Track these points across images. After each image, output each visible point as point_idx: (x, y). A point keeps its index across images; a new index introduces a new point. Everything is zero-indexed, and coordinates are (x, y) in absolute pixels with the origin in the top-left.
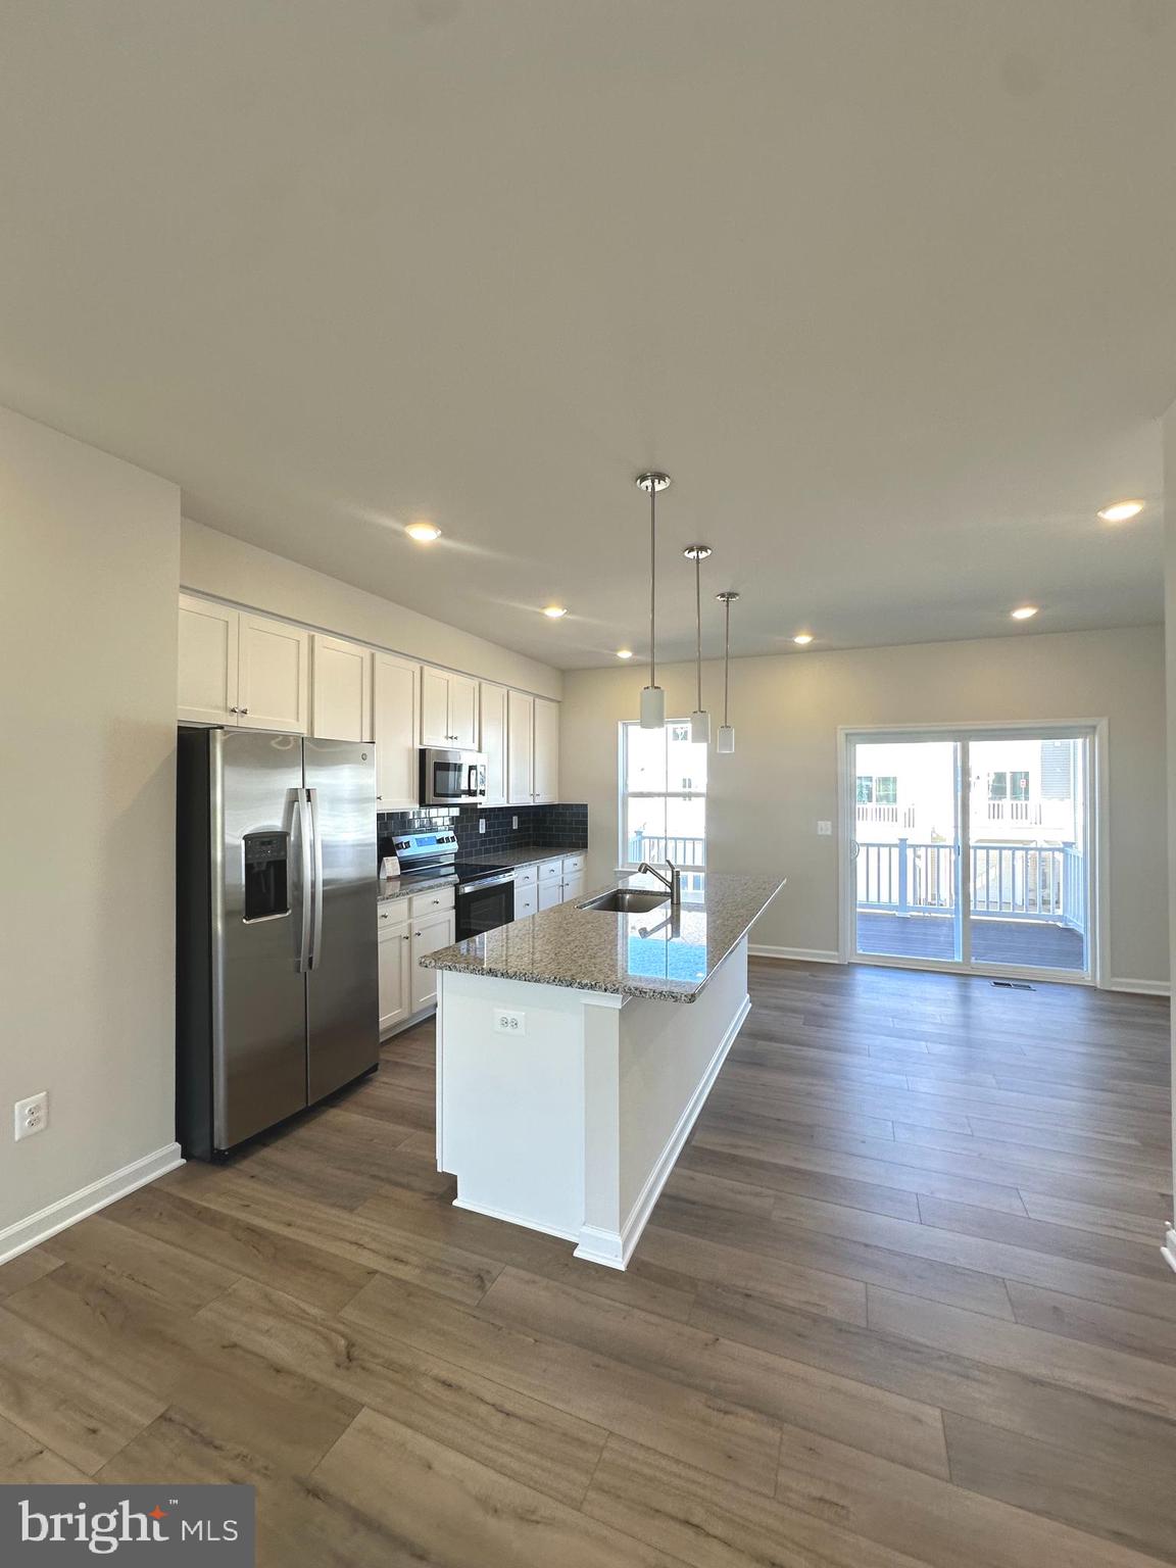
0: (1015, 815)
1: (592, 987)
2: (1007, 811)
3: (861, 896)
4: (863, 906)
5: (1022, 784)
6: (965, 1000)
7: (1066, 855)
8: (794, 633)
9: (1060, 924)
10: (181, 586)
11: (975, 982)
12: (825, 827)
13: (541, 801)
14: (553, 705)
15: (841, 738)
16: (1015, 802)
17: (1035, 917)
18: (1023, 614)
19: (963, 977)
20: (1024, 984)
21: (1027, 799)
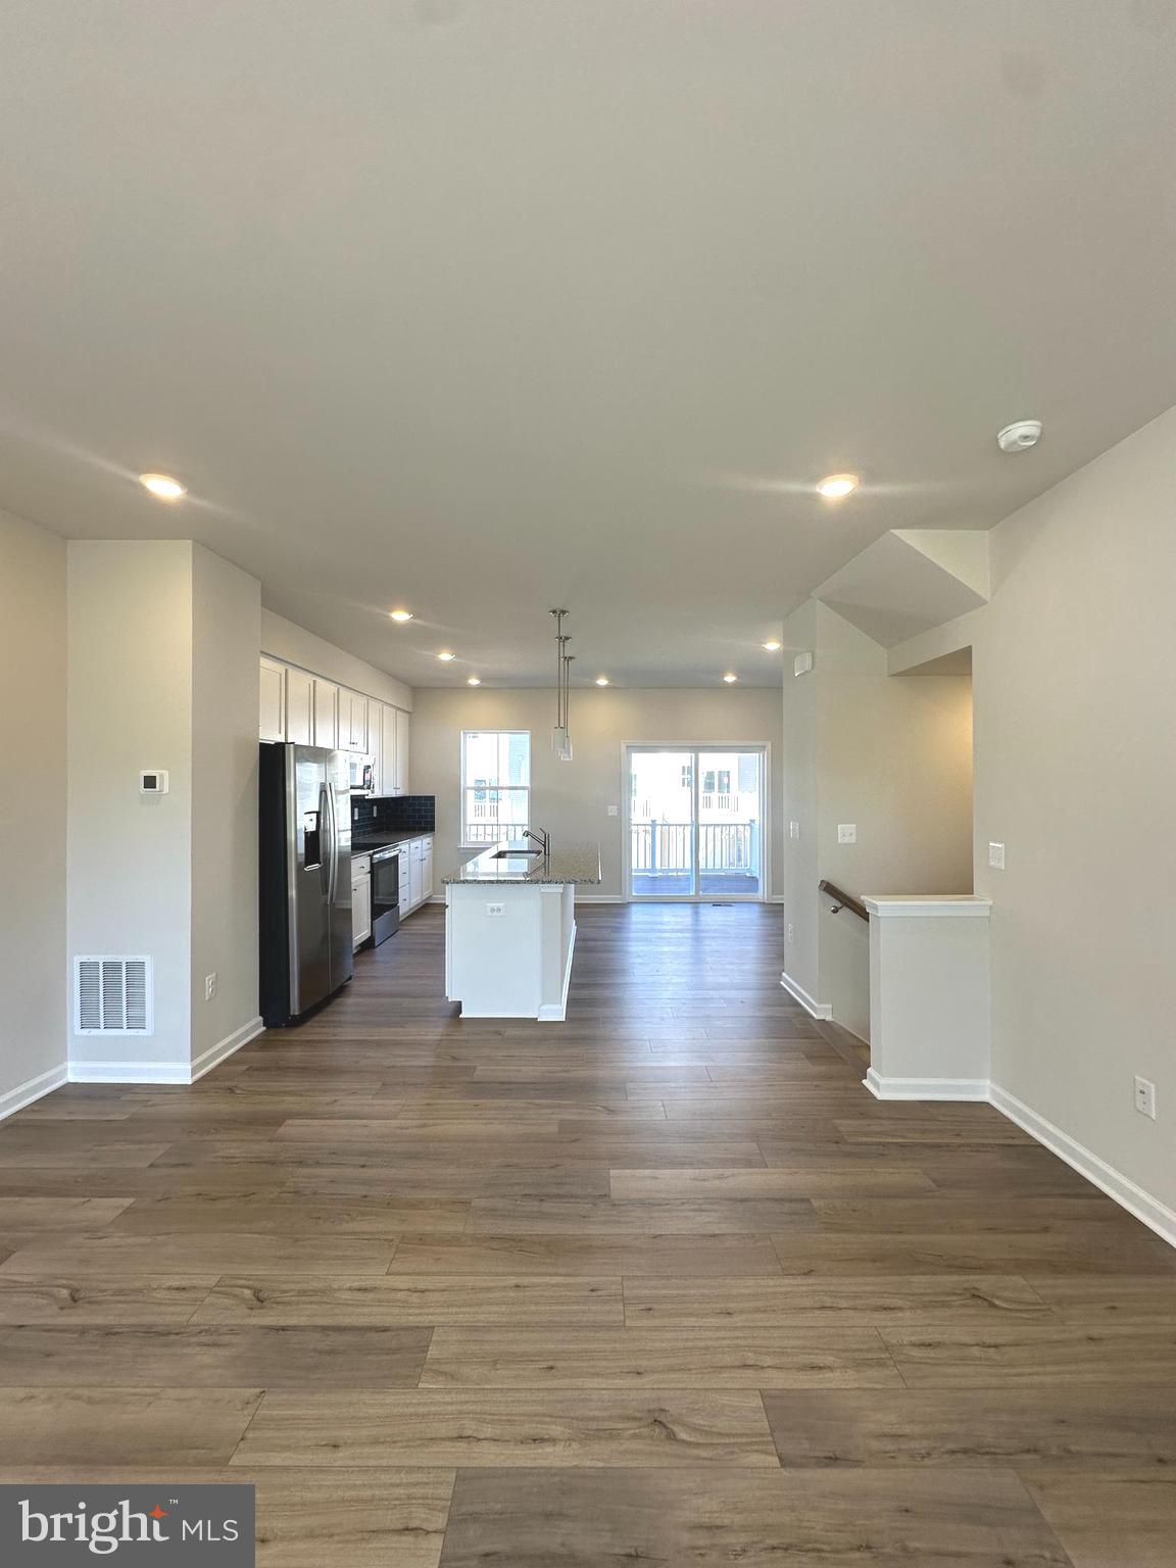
0: (721, 806)
1: (549, 882)
2: (715, 802)
3: (634, 866)
4: (636, 871)
5: (725, 780)
6: (696, 913)
7: (751, 827)
8: (596, 676)
9: (748, 874)
10: (262, 652)
11: (701, 905)
12: (612, 810)
13: (400, 793)
14: (407, 715)
15: (623, 748)
16: (721, 795)
17: (733, 870)
18: (730, 679)
19: (695, 904)
20: (728, 904)
21: (728, 792)
